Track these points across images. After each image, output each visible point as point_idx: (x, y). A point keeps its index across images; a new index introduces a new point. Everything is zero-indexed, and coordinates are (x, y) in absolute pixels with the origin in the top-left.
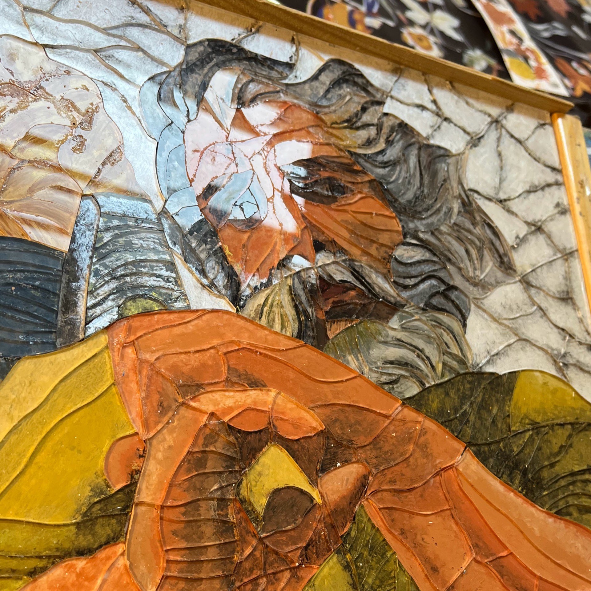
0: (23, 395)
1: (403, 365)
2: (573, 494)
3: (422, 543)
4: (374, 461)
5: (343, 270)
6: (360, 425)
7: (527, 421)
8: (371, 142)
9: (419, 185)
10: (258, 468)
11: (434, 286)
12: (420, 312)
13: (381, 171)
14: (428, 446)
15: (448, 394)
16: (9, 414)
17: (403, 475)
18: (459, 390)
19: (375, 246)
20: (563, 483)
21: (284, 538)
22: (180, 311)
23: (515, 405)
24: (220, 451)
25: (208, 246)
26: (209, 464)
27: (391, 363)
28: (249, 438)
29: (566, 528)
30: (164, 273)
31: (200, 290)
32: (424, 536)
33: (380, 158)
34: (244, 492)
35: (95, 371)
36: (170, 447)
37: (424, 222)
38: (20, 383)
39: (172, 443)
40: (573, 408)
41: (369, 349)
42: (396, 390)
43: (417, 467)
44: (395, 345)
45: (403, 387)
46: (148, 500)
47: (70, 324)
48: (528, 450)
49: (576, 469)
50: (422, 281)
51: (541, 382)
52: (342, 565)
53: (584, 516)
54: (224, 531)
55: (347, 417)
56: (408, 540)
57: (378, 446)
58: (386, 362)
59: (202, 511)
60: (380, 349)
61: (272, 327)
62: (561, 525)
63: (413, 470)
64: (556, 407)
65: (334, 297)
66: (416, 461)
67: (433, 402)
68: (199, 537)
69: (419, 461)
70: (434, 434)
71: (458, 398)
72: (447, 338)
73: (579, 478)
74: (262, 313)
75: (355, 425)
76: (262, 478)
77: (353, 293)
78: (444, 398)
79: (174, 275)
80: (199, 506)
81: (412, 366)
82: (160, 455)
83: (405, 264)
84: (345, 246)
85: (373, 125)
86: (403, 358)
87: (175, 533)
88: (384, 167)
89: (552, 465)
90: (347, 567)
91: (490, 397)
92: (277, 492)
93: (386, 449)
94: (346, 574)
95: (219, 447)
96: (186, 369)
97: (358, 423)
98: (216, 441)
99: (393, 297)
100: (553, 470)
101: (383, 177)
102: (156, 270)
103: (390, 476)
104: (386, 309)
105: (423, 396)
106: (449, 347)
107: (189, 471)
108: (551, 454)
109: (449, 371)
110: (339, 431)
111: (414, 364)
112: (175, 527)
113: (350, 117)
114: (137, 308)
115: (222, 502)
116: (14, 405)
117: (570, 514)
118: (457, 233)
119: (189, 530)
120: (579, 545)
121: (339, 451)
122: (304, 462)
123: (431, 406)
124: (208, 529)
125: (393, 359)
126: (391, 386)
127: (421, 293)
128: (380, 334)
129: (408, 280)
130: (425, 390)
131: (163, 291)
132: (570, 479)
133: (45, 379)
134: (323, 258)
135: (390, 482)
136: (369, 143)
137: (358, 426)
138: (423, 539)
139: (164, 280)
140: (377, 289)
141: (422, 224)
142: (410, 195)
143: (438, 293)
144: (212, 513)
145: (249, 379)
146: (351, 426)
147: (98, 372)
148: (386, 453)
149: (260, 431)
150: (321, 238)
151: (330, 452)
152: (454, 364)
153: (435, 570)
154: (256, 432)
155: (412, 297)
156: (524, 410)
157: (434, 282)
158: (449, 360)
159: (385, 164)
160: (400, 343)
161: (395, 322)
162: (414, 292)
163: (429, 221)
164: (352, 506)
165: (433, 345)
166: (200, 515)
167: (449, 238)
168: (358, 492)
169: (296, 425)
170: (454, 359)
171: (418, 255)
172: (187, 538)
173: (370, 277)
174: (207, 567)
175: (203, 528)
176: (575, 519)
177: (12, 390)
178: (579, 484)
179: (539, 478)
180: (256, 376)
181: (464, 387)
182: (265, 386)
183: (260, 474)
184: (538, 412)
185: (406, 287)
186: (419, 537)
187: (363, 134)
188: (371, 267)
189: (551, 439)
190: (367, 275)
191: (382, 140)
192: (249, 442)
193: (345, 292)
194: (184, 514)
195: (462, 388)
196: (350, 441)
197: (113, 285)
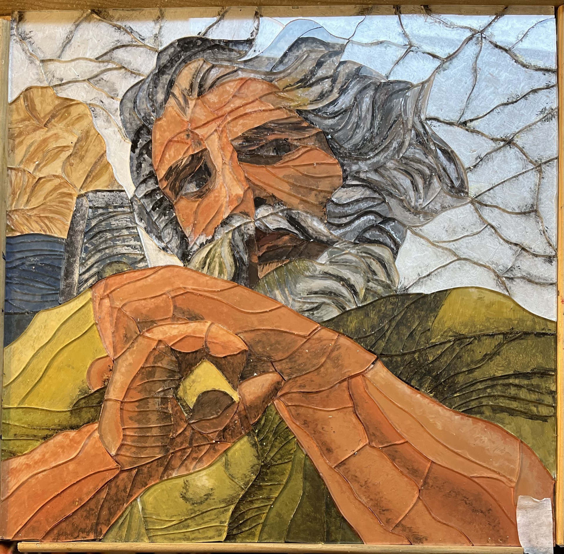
0: (41, 334)
1: (327, 294)
2: (489, 396)
3: (322, 431)
4: (289, 371)
5: (280, 219)
6: (279, 344)
7: (451, 333)
8: (324, 95)
9: (369, 126)
10: (192, 377)
11: (370, 220)
12: (351, 246)
13: (330, 122)
14: (340, 358)
15: (368, 315)
16: (32, 346)
17: (312, 381)
18: (380, 311)
19: (314, 193)
20: (480, 386)
21: (208, 424)
22: (141, 269)
23: (440, 320)
24: (165, 366)
25: (167, 217)
26: (157, 374)
27: (316, 293)
28: (187, 357)
29: (473, 424)
30: (132, 243)
31: (157, 252)
32: (324, 426)
33: (331, 109)
34: (181, 393)
35: (83, 316)
36: (130, 364)
37: (369, 162)
38: (39, 327)
39: (132, 361)
40: (511, 320)
41: (296, 283)
42: (316, 315)
43: (326, 375)
44: (322, 278)
45: (324, 312)
46: (113, 398)
47: (69, 287)
48: (445, 359)
49: (499, 374)
50: (358, 218)
51: (475, 298)
52: (251, 443)
53: (498, 415)
54: (164, 418)
55: (269, 339)
56: (309, 428)
57: (293, 360)
58: (310, 293)
59: (150, 405)
60: (306, 282)
61: (212, 273)
62: (468, 421)
63: (323, 377)
64: (488, 319)
65: (269, 243)
66: (327, 370)
67: (351, 322)
68: (147, 421)
69: (329, 371)
70: (348, 348)
71: (378, 318)
72: (376, 266)
73: (501, 382)
74: (205, 263)
75: (275, 344)
76: (195, 384)
77: (286, 238)
78: (363, 319)
79: (139, 243)
80: (148, 402)
81: (335, 294)
82: (123, 370)
83: (343, 205)
84: (284, 197)
85: (327, 78)
86: (328, 288)
87: (131, 418)
88: (334, 117)
89: (471, 371)
90: (254, 445)
91: (412, 315)
92: (205, 393)
93: (300, 362)
94: (253, 450)
95: (165, 363)
96: (144, 311)
97: (278, 343)
98: (162, 360)
99: (326, 236)
100: (470, 375)
101: (332, 127)
102: (127, 241)
103: (301, 382)
104: (317, 248)
105: (343, 318)
106: (376, 275)
107: (142, 379)
108: (472, 361)
109: (373, 295)
110: (260, 350)
111: (338, 292)
112: (131, 414)
113: (305, 75)
114: (112, 271)
115: (164, 400)
116: (36, 340)
117: (482, 413)
118: (405, 166)
119: (140, 416)
120: (485, 439)
121: (259, 364)
122: (229, 373)
123: (349, 326)
124: (154, 417)
125: (317, 290)
126: (311, 312)
127: (354, 229)
128: (308, 269)
129: (344, 219)
130: (345, 313)
131: (131, 256)
132: (490, 383)
133: (53, 323)
134: (262, 211)
135: (300, 386)
136: (322, 96)
137: (277, 345)
138: (323, 428)
139: (132, 248)
140: (311, 231)
141: (366, 165)
142: (357, 138)
143: (372, 227)
144: (157, 406)
145: (191, 315)
146: (271, 345)
147: (86, 316)
148: (299, 365)
149: (196, 352)
150: (263, 195)
151: (251, 366)
152: (380, 289)
153: (329, 450)
154: (193, 353)
155: (345, 234)
156: (448, 324)
157: (371, 217)
158: (374, 285)
159: (335, 115)
160: (327, 275)
161: (324, 258)
162: (348, 229)
163: (375, 160)
164: (264, 403)
165: (360, 274)
166: (148, 408)
167: (395, 173)
168: (270, 394)
169: (225, 347)
170: (379, 284)
171: (358, 193)
172: (138, 421)
173: (305, 222)
174: (151, 440)
175: (150, 416)
176: (486, 417)
177: (34, 331)
178: (499, 388)
179: (453, 382)
180: (197, 311)
181: (386, 308)
182: (202, 319)
183: (194, 382)
184: (466, 325)
185: (339, 226)
186: (319, 427)
187: (316, 90)
188: (307, 213)
189: (475, 348)
190: (302, 220)
191: (336, 90)
192: (187, 360)
193: (279, 238)
194: (137, 407)
195: (383, 309)
196: (269, 357)
197: (97, 256)
